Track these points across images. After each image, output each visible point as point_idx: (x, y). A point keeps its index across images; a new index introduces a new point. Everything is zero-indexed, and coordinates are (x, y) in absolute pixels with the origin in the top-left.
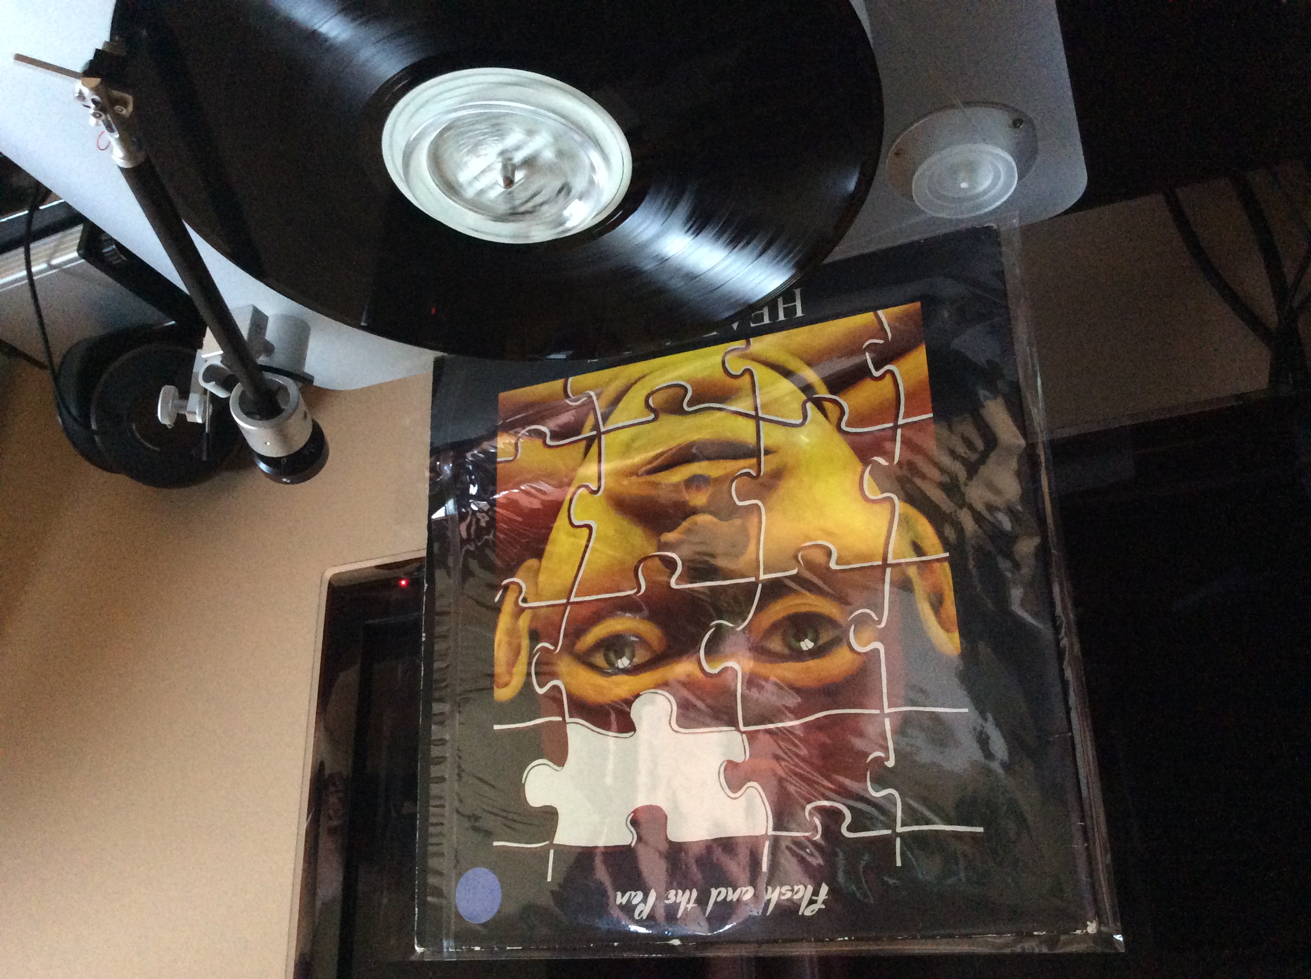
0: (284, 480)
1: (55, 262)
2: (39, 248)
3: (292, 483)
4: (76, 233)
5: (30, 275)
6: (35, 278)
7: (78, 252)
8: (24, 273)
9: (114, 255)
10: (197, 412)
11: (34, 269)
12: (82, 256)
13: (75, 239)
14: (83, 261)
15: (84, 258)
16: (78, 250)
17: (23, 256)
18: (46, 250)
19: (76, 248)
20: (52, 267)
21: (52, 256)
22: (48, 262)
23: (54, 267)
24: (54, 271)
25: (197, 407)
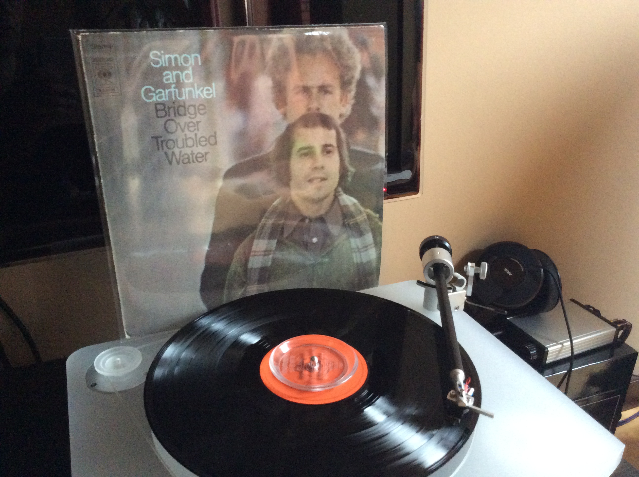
0: (437, 237)
1: (560, 346)
2: (568, 354)
3: (434, 236)
4: (550, 359)
5: (571, 341)
6: (569, 339)
7: (548, 350)
8: (574, 342)
9: (531, 348)
10: (470, 267)
11: (569, 343)
12: (547, 348)
13: (550, 356)
14: (546, 346)
15: (546, 347)
16: (548, 351)
17: (574, 350)
18: (563, 352)
19: (549, 352)
20: (562, 344)
21: (562, 348)
22: (563, 346)
23: (561, 343)
24: (560, 342)
25: (470, 269)
